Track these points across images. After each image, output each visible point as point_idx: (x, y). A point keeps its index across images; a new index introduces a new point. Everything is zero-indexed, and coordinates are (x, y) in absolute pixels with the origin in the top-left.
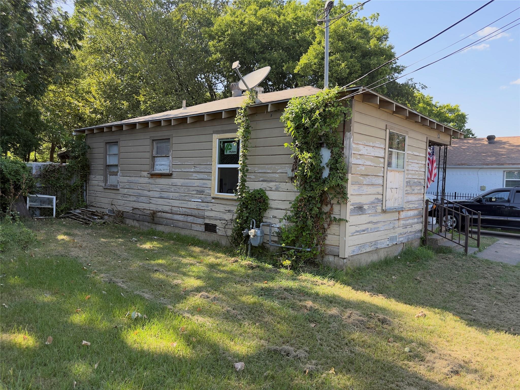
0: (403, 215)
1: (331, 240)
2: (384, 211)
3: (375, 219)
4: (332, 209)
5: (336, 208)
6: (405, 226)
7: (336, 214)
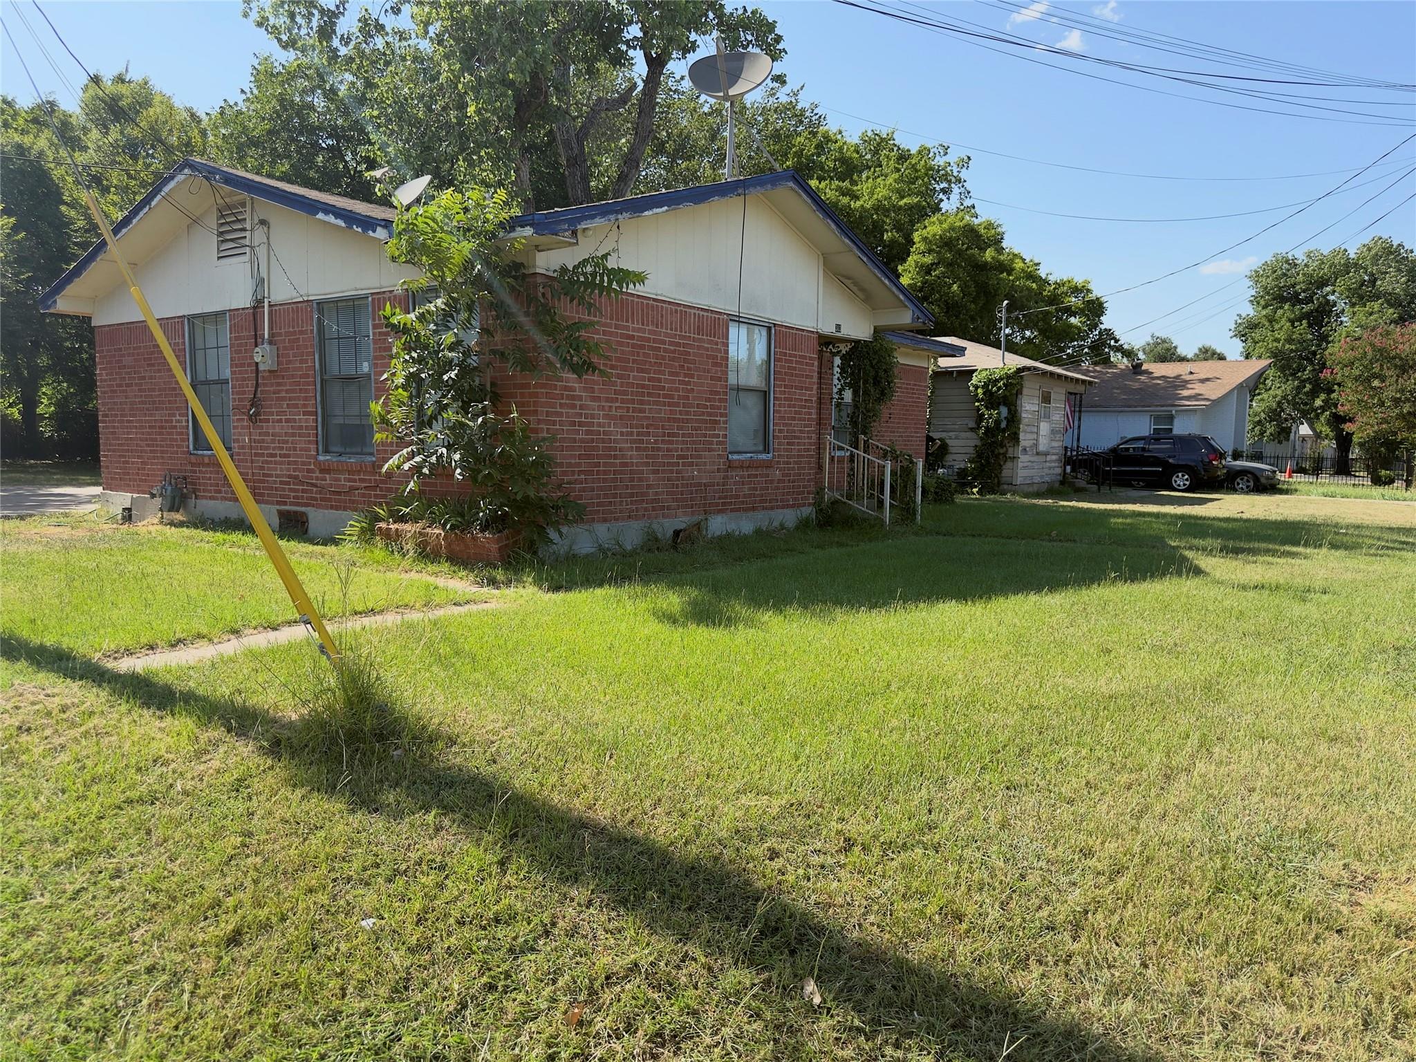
0: (1049, 458)
1: (1006, 472)
2: (1038, 454)
3: (1032, 459)
4: (1007, 451)
5: (1010, 450)
6: (1050, 468)
7: (1010, 454)
